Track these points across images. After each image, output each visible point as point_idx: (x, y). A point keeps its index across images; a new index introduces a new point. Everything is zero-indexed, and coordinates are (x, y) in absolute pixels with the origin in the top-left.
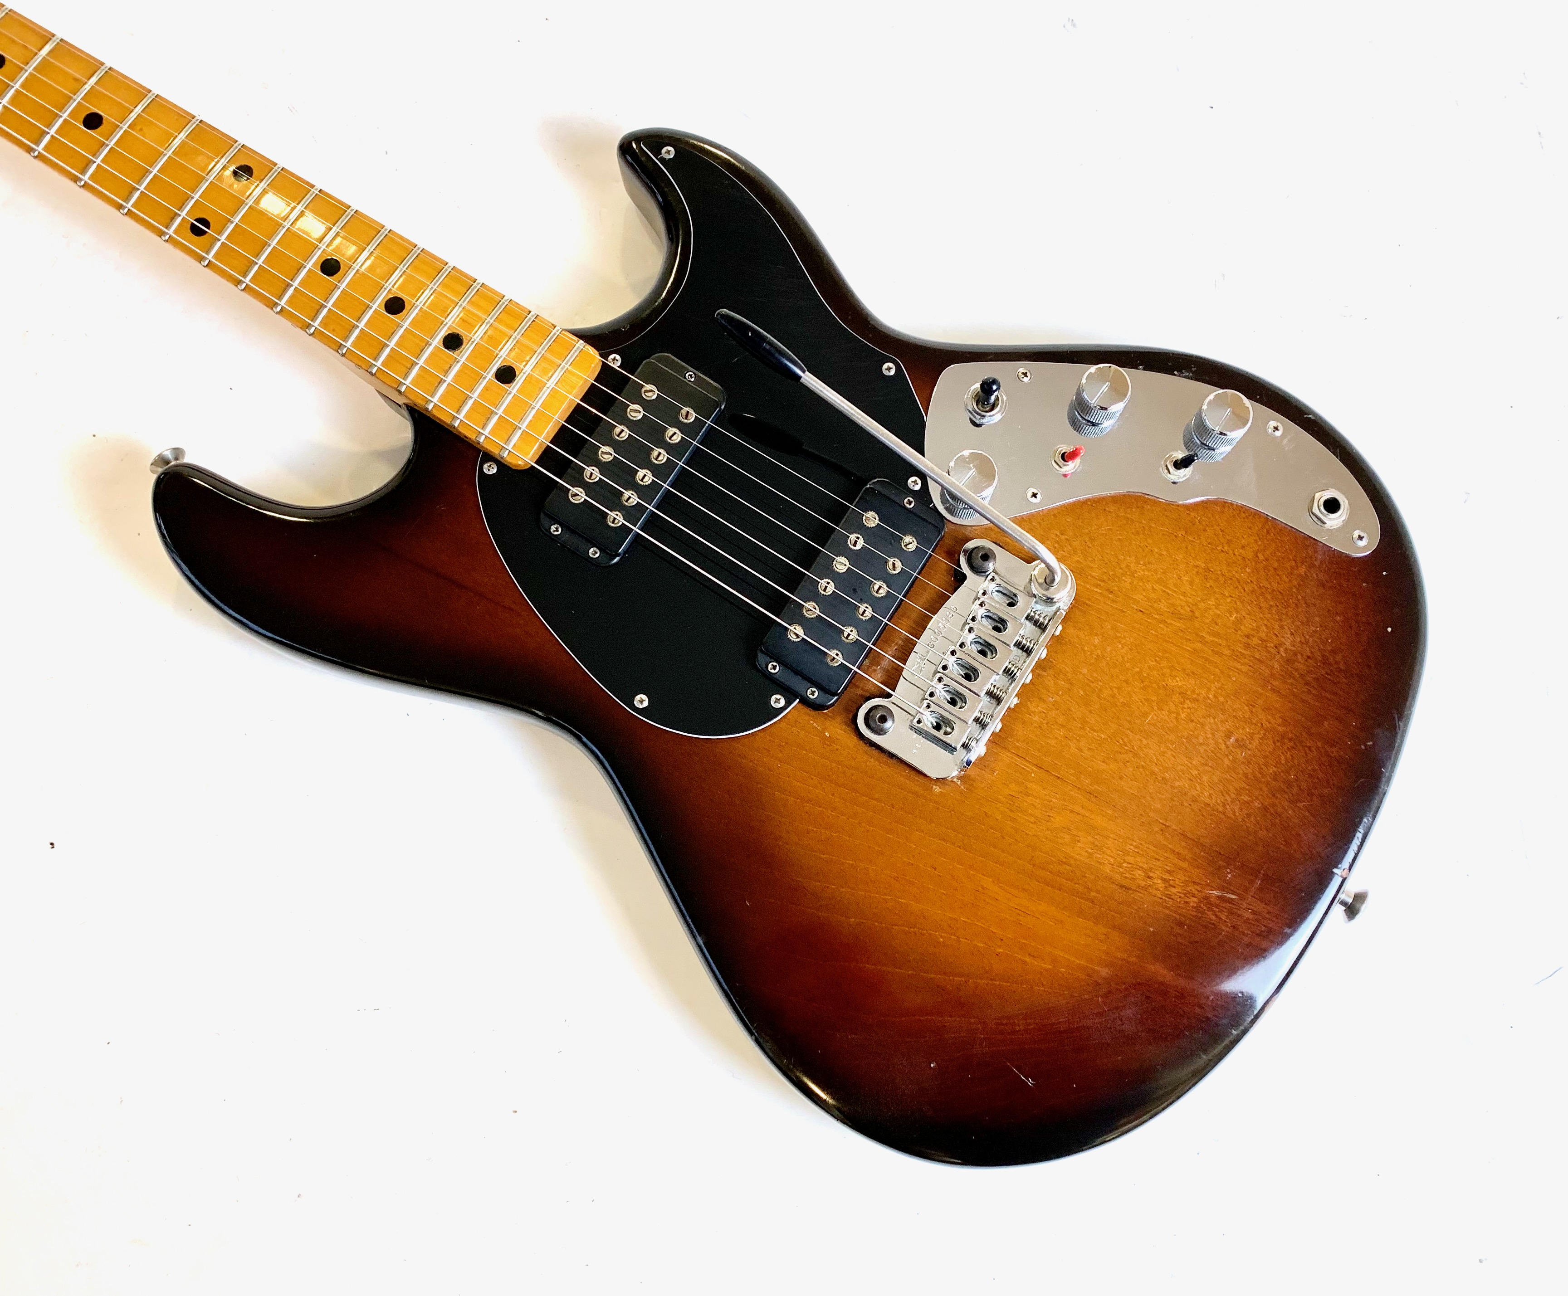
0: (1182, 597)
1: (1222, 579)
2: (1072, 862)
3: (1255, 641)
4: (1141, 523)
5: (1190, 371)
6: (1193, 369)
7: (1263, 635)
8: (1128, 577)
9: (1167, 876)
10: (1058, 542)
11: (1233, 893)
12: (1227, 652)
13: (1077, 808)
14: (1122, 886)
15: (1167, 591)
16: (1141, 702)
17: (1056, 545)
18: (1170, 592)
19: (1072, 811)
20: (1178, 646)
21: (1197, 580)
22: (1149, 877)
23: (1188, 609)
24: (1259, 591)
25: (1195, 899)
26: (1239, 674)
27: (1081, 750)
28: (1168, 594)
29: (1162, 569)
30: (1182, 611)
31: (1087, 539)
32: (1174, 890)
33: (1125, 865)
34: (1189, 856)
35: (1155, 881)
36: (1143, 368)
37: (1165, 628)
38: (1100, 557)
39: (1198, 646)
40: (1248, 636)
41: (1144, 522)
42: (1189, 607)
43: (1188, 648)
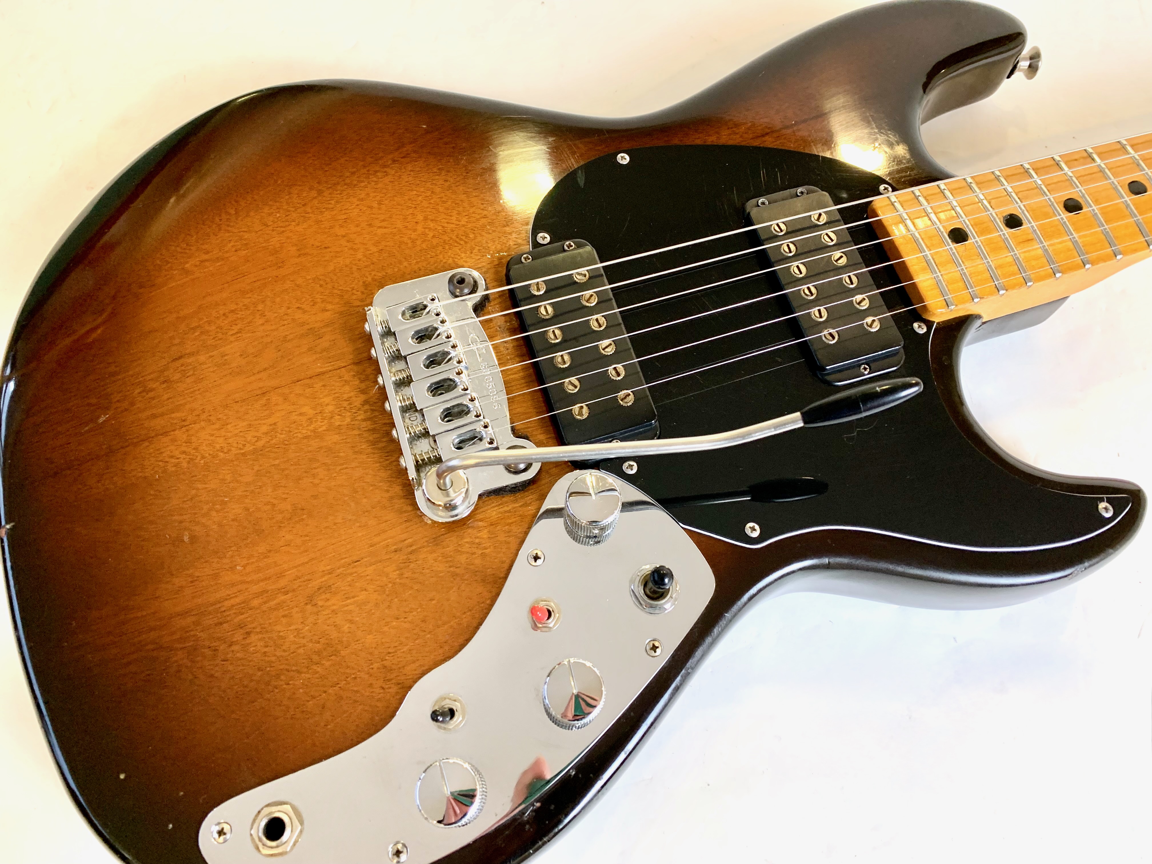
0: (334, 607)
1: (315, 658)
2: (232, 339)
3: (238, 636)
4: (430, 632)
5: (528, 822)
6: (527, 827)
7: (235, 648)
8: (395, 577)
9: (151, 394)
10: (479, 544)
11: (86, 432)
12: (255, 603)
13: (263, 375)
14: (180, 357)
15: (352, 600)
16: (288, 493)
17: (477, 541)
18: (349, 601)
19: (265, 369)
20: (299, 566)
21: (334, 635)
22: (165, 382)
23: (320, 603)
24: (273, 683)
25: (115, 400)
26: (229, 595)
27: (301, 414)
28: (347, 598)
29: (373, 614)
30: (324, 596)
31: (458, 571)
32: (137, 391)
33: (191, 373)
34: (146, 424)
35: (158, 383)
36: (570, 775)
37: (325, 569)
38: (434, 568)
39: (282, 583)
40: (248, 633)
41: (429, 636)
42: (321, 607)
43: (289, 572)
